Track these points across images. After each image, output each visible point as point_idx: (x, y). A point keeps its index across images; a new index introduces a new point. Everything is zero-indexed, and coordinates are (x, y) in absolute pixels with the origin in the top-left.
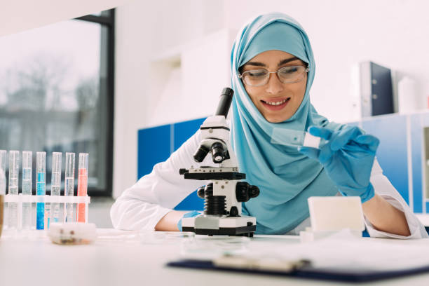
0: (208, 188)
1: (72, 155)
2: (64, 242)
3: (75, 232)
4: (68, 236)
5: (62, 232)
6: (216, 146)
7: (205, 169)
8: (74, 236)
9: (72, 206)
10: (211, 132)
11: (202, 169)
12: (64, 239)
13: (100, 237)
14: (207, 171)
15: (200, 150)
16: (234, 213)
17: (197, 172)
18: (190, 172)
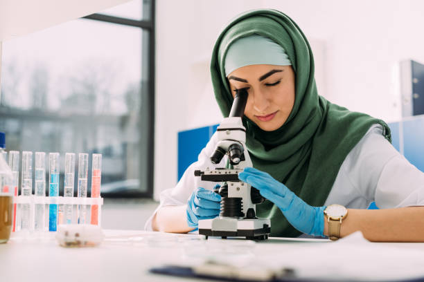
0: (223, 190)
1: (85, 156)
2: (69, 244)
3: (80, 235)
4: (72, 239)
5: (67, 234)
6: (233, 147)
7: (220, 171)
8: (78, 239)
9: (85, 207)
10: (228, 134)
11: (217, 170)
12: (69, 241)
13: (106, 240)
14: (223, 172)
15: (217, 152)
16: (251, 215)
17: (212, 174)
18: (205, 174)
